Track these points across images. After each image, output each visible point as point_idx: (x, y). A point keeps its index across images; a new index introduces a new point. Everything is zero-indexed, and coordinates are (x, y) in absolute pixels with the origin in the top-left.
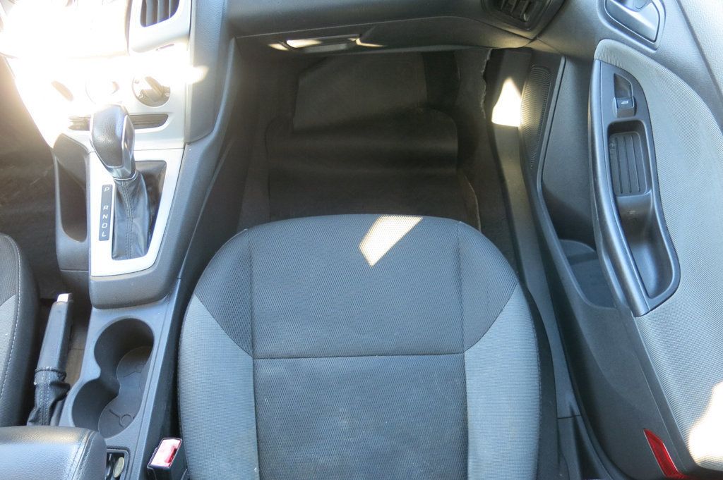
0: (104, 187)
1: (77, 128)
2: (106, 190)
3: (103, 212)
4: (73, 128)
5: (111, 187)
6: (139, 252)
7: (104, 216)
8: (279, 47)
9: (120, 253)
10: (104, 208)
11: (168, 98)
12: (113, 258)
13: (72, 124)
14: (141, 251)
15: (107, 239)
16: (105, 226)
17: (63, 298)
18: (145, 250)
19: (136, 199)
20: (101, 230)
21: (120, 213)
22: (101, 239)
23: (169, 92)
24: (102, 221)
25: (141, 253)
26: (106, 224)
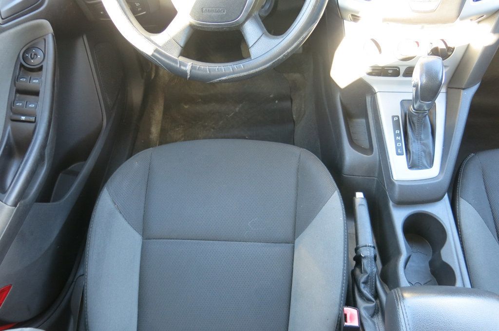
0: (393, 117)
1: (374, 74)
2: (395, 119)
3: (396, 135)
4: (370, 74)
5: (398, 117)
6: (426, 165)
7: (397, 137)
9: (412, 166)
10: (396, 132)
11: (450, 55)
12: (408, 168)
13: (370, 71)
14: (428, 165)
15: (402, 154)
16: (399, 144)
17: (359, 195)
18: (431, 164)
20: (397, 148)
22: (398, 154)
24: (396, 141)
25: (428, 167)
26: (400, 144)
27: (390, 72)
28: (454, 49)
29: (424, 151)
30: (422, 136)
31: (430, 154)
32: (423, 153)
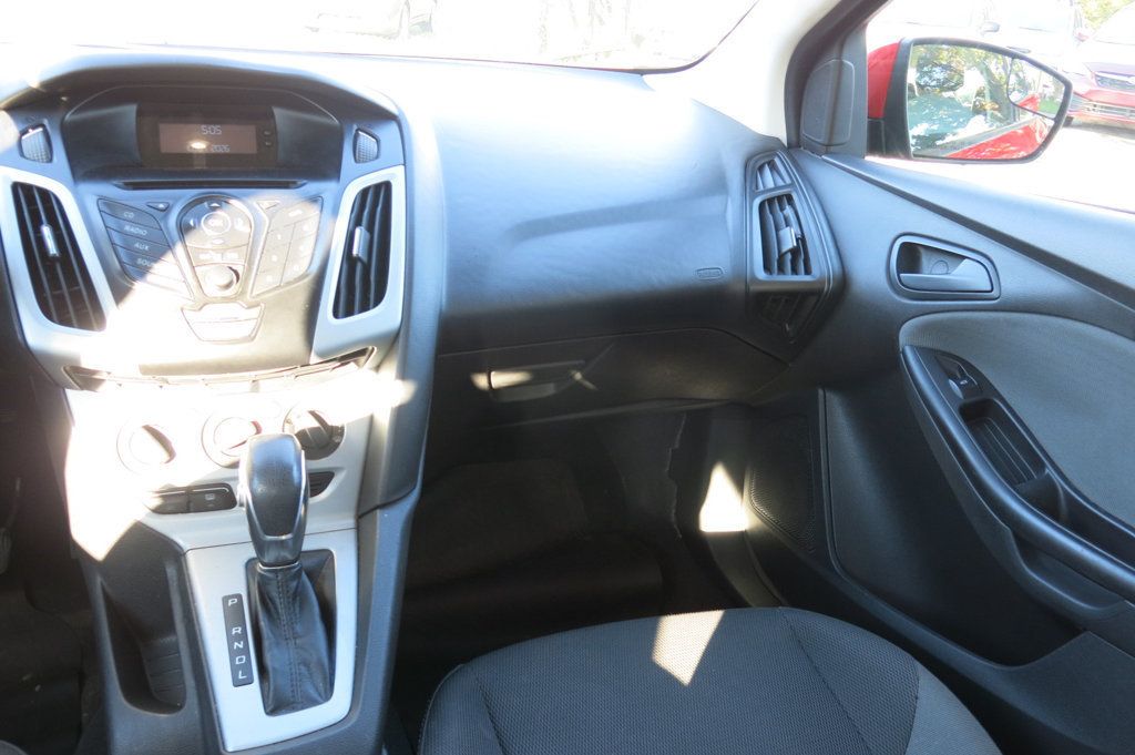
0: (225, 599)
1: (169, 509)
2: (230, 603)
3: (231, 639)
4: (159, 511)
5: (239, 596)
6: (312, 692)
7: (235, 646)
8: (481, 381)
9: (276, 705)
10: (234, 632)
11: (339, 444)
12: (267, 714)
13: (157, 502)
14: (320, 695)
15: (249, 682)
16: (240, 660)
18: (326, 692)
19: (297, 605)
20: (234, 669)
21: (272, 631)
22: (237, 683)
23: (342, 434)
24: (233, 653)
25: (319, 699)
26: (244, 657)
27: (210, 498)
28: (342, 429)
29: (306, 664)
30: (298, 628)
31: (320, 664)
32: (302, 667)
